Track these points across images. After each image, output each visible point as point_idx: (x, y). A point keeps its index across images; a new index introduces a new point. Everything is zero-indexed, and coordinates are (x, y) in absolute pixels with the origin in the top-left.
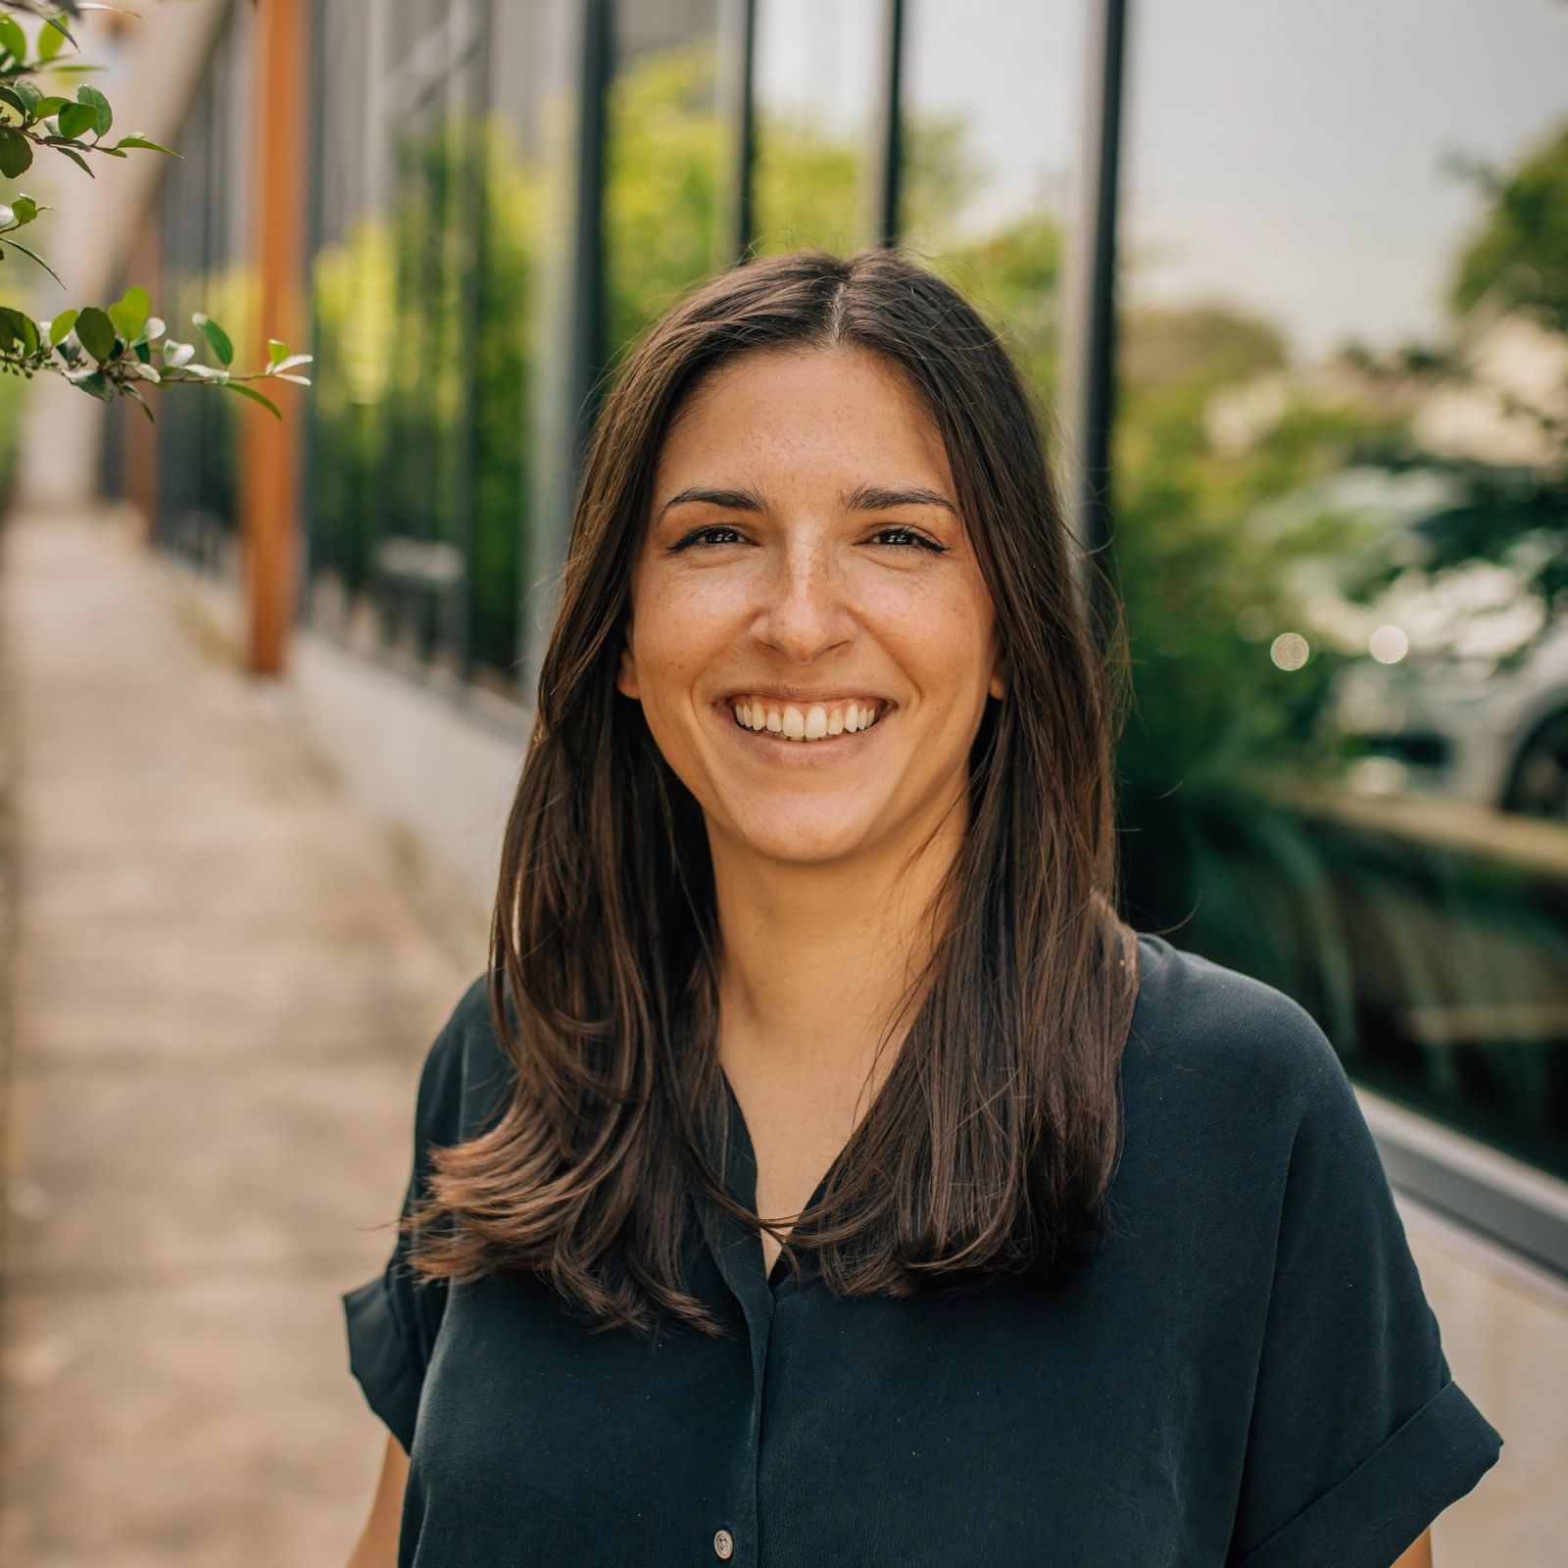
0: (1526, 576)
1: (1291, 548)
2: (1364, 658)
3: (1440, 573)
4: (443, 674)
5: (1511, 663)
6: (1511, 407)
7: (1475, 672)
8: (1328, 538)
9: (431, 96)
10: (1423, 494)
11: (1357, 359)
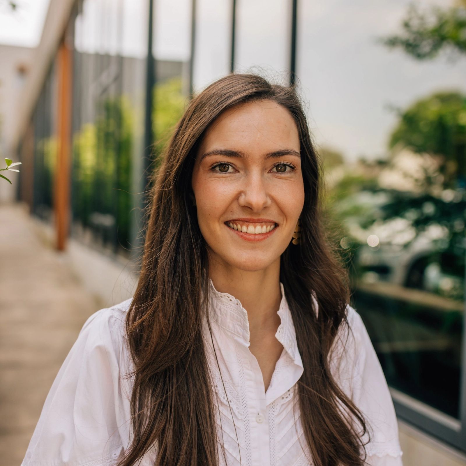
0: (411, 222)
1: (346, 214)
2: (366, 245)
3: (387, 220)
4: (109, 251)
5: (406, 246)
6: (406, 175)
7: (397, 249)
8: (356, 211)
9: (105, 90)
10: (382, 199)
11: (363, 162)
